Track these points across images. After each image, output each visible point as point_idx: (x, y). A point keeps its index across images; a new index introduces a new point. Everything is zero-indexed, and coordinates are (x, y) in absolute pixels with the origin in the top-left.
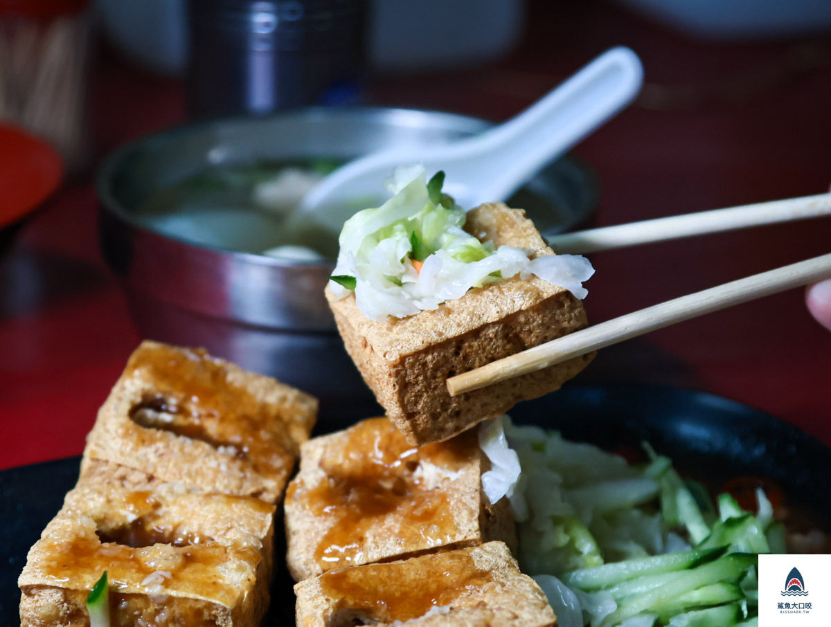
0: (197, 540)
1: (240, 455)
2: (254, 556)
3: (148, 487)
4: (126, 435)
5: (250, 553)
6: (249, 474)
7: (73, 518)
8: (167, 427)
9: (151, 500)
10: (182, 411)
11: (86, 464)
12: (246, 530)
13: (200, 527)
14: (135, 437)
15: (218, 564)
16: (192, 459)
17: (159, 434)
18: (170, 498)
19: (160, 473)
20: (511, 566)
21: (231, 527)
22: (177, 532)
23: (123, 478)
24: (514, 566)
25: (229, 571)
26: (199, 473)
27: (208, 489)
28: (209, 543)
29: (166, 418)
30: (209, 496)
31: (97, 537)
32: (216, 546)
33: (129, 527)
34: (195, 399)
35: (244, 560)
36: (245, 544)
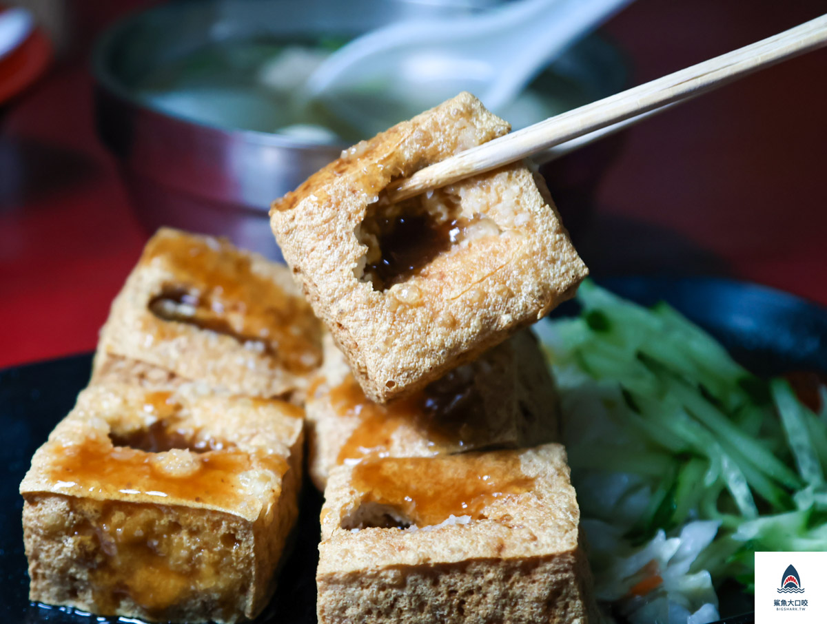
0: (219, 446)
1: (269, 351)
2: (280, 465)
3: (169, 387)
4: (145, 328)
5: (276, 462)
6: (279, 372)
7: (84, 419)
8: (189, 321)
9: (171, 402)
10: (203, 303)
11: (100, 360)
12: (272, 437)
13: (223, 430)
14: (155, 330)
15: (240, 472)
16: (216, 356)
17: (181, 327)
18: (192, 400)
19: (182, 370)
20: (560, 473)
21: (257, 433)
22: (199, 436)
23: (142, 376)
24: (564, 475)
25: (251, 480)
26: (225, 371)
27: (235, 389)
28: (230, 449)
29: (186, 310)
30: (235, 398)
31: (108, 441)
32: (238, 453)
33: (147, 430)
34: (218, 291)
35: (269, 469)
36: (270, 452)
